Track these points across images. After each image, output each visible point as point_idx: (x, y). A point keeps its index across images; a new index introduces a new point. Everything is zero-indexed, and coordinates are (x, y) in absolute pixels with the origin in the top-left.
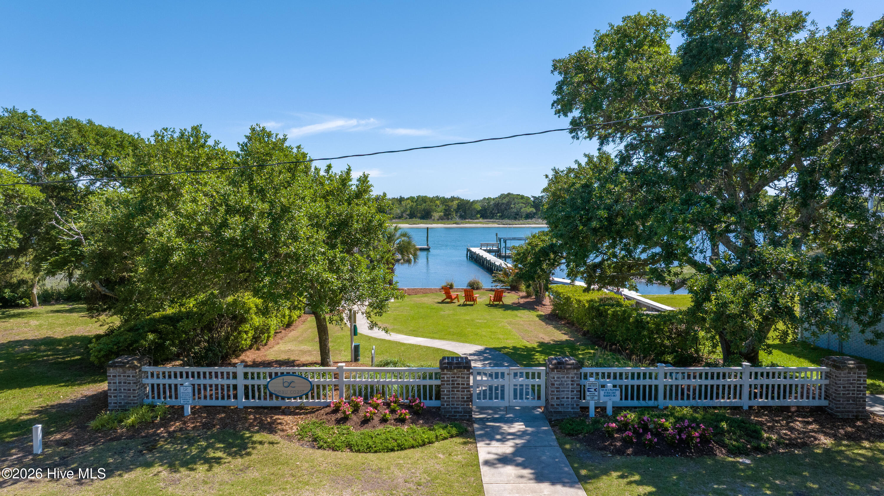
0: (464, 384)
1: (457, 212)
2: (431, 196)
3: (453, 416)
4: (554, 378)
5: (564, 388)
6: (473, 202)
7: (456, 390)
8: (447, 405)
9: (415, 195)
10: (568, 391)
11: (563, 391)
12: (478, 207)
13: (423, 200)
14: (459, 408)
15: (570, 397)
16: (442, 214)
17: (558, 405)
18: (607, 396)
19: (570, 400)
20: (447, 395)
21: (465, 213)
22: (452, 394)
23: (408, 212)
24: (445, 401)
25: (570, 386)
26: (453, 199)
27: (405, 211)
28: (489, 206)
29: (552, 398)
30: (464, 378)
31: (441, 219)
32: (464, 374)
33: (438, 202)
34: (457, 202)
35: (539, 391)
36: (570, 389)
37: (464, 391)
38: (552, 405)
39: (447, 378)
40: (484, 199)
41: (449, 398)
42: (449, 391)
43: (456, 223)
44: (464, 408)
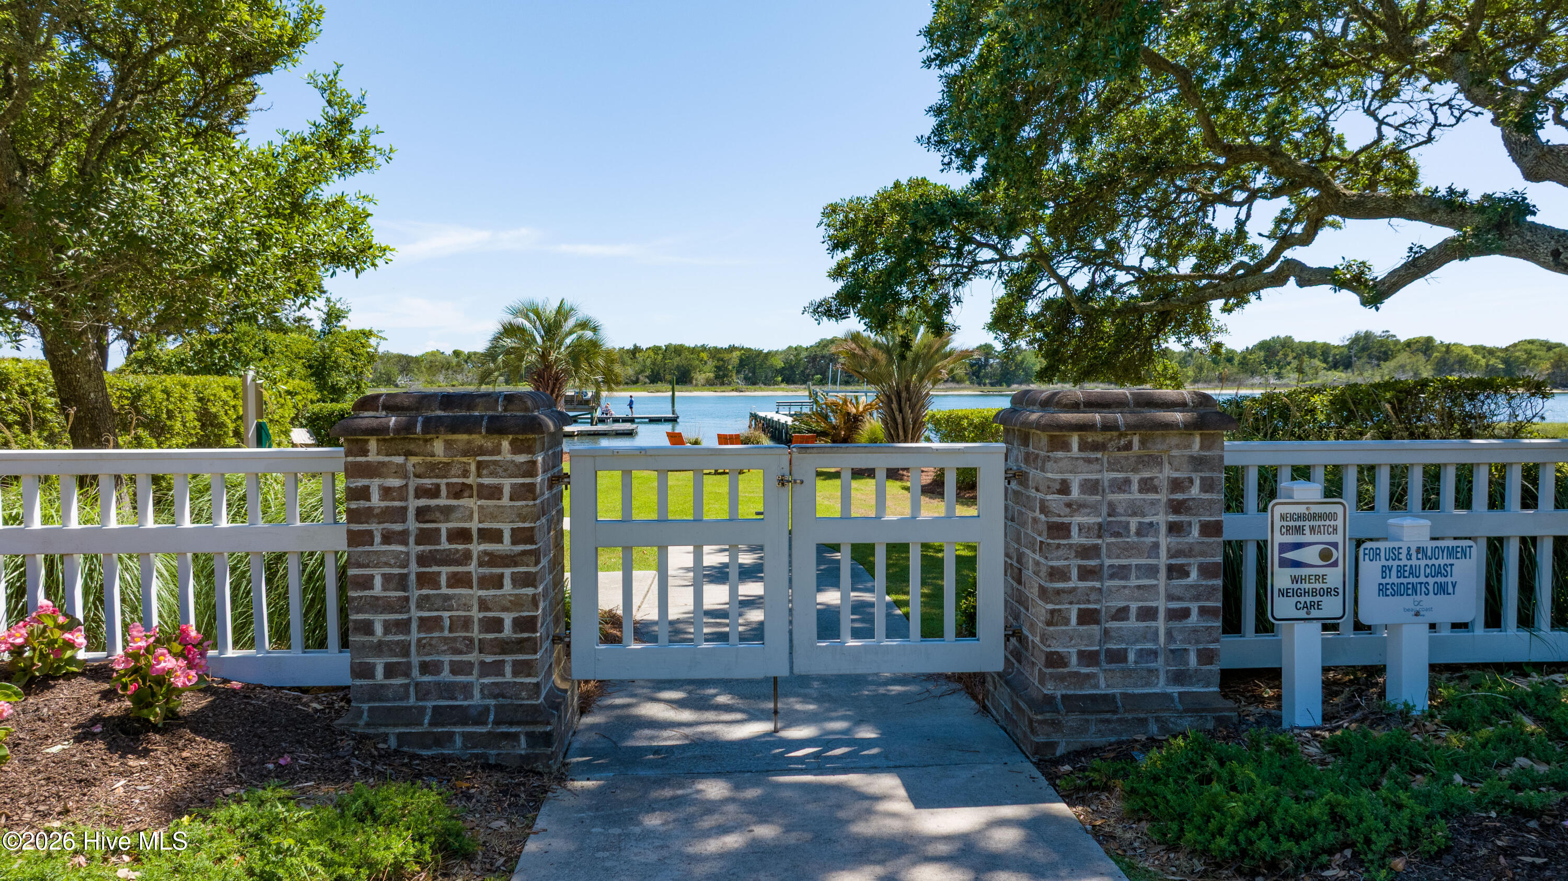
0: (494, 536)
1: (738, 372)
2: (692, 345)
3: (423, 740)
4: (1064, 488)
5: (1128, 550)
6: (769, 353)
7: (445, 571)
8: (390, 671)
9: (662, 343)
10: (1152, 571)
11: (1121, 572)
12: (779, 364)
13: (678, 350)
14: (466, 689)
15: (1162, 605)
16: (712, 375)
17: (1088, 658)
18: (1399, 591)
19: (1161, 624)
20: (387, 606)
21: (754, 373)
22: (423, 602)
23: (648, 373)
24: (380, 648)
25: (1164, 541)
26: (732, 349)
27: (642, 371)
28: (798, 362)
29: (1055, 618)
30: (494, 492)
31: (710, 384)
32: (495, 469)
33: (704, 355)
34: (738, 353)
35: (967, 589)
36: (1163, 560)
37: (498, 582)
38: (1056, 660)
39: (386, 492)
40: (790, 348)
41: (403, 626)
42: (402, 582)
43: (737, 390)
44: (498, 691)
